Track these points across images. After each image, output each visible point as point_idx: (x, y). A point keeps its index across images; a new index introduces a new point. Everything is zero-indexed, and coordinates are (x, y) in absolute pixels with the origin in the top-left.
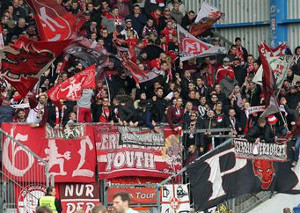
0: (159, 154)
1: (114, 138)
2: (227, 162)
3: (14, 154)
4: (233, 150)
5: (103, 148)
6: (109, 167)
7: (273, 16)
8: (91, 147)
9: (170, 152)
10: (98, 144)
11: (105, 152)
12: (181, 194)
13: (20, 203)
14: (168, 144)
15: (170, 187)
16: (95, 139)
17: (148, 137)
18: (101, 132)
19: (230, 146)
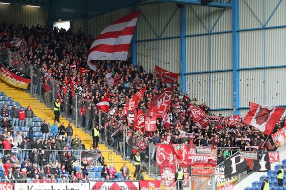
0: (209, 156)
1: (194, 150)
2: (237, 160)
3: (159, 155)
4: (239, 155)
5: (191, 153)
6: (192, 161)
7: (234, 106)
8: (186, 153)
9: (213, 155)
10: (189, 152)
11: (191, 155)
12: (222, 171)
13: (162, 174)
14: (213, 153)
15: (218, 169)
16: (188, 150)
17: (205, 150)
18: (190, 147)
19: (238, 154)
